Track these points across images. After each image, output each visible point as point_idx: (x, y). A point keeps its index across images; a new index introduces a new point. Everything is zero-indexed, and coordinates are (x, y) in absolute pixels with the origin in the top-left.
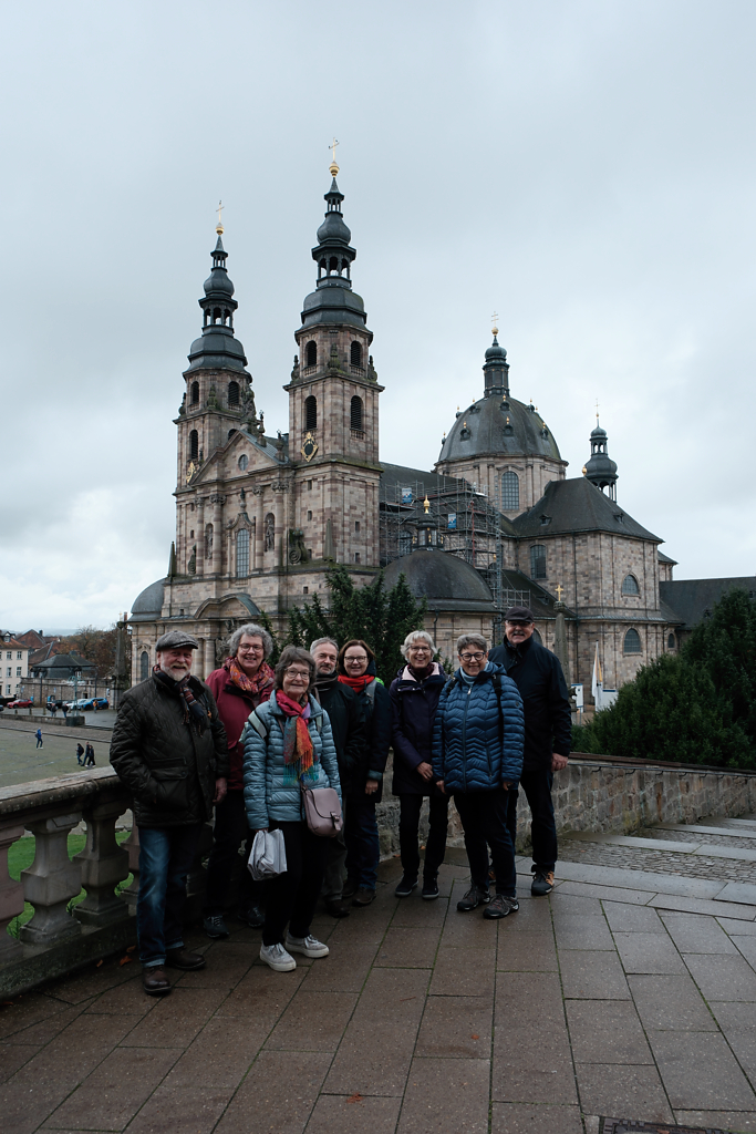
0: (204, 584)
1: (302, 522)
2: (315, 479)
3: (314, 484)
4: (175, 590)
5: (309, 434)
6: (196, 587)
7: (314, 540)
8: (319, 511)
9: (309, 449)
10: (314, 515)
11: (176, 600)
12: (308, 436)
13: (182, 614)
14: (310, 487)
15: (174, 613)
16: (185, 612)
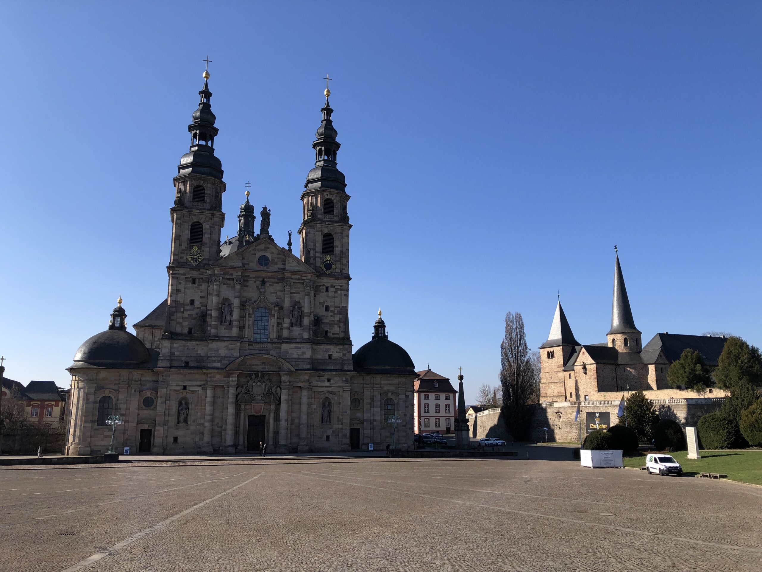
0: (226, 344)
1: (321, 311)
2: (332, 286)
3: (332, 290)
4: (176, 345)
5: (328, 256)
6: (214, 345)
7: (332, 324)
8: (336, 307)
9: (328, 266)
10: (331, 309)
11: (177, 354)
12: (328, 258)
13: (187, 366)
14: (327, 290)
15: (175, 364)
16: (192, 364)
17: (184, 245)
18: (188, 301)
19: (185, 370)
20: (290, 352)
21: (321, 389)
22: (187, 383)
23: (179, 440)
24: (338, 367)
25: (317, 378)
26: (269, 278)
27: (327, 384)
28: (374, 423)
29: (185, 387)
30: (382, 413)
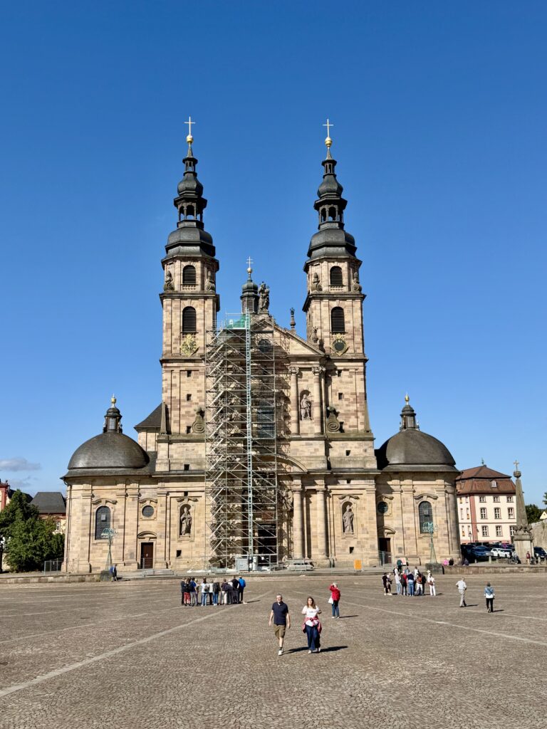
1: (334, 400)
2: (345, 370)
3: (345, 373)
4: (173, 446)
5: (339, 335)
7: (347, 415)
8: (352, 394)
9: (339, 346)
10: (346, 396)
11: (175, 456)
13: (187, 469)
14: (340, 375)
15: (174, 468)
16: (192, 467)
17: (177, 334)
18: (184, 397)
19: (185, 474)
20: (300, 449)
21: (339, 492)
22: (188, 488)
23: (183, 554)
24: (358, 466)
27: (347, 486)
28: (408, 532)
29: (186, 493)
30: (417, 519)
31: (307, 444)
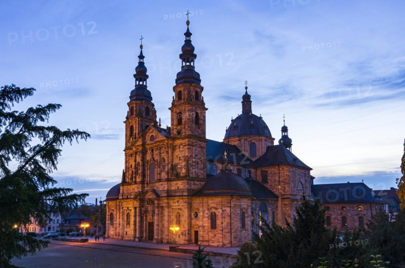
0: (136, 185)
2: (181, 144)
4: (125, 188)
7: (181, 168)
9: (179, 133)
10: (181, 158)
11: (125, 192)
12: (179, 127)
13: (127, 198)
14: (180, 148)
15: (124, 197)
16: (129, 197)
17: (128, 139)
18: (130, 166)
19: (127, 200)
20: (159, 187)
21: (175, 207)
22: (128, 206)
23: (128, 233)
24: (181, 194)
25: (173, 201)
26: (154, 147)
27: (177, 204)
28: (205, 228)
29: (128, 208)
30: (210, 221)
31: (162, 185)
